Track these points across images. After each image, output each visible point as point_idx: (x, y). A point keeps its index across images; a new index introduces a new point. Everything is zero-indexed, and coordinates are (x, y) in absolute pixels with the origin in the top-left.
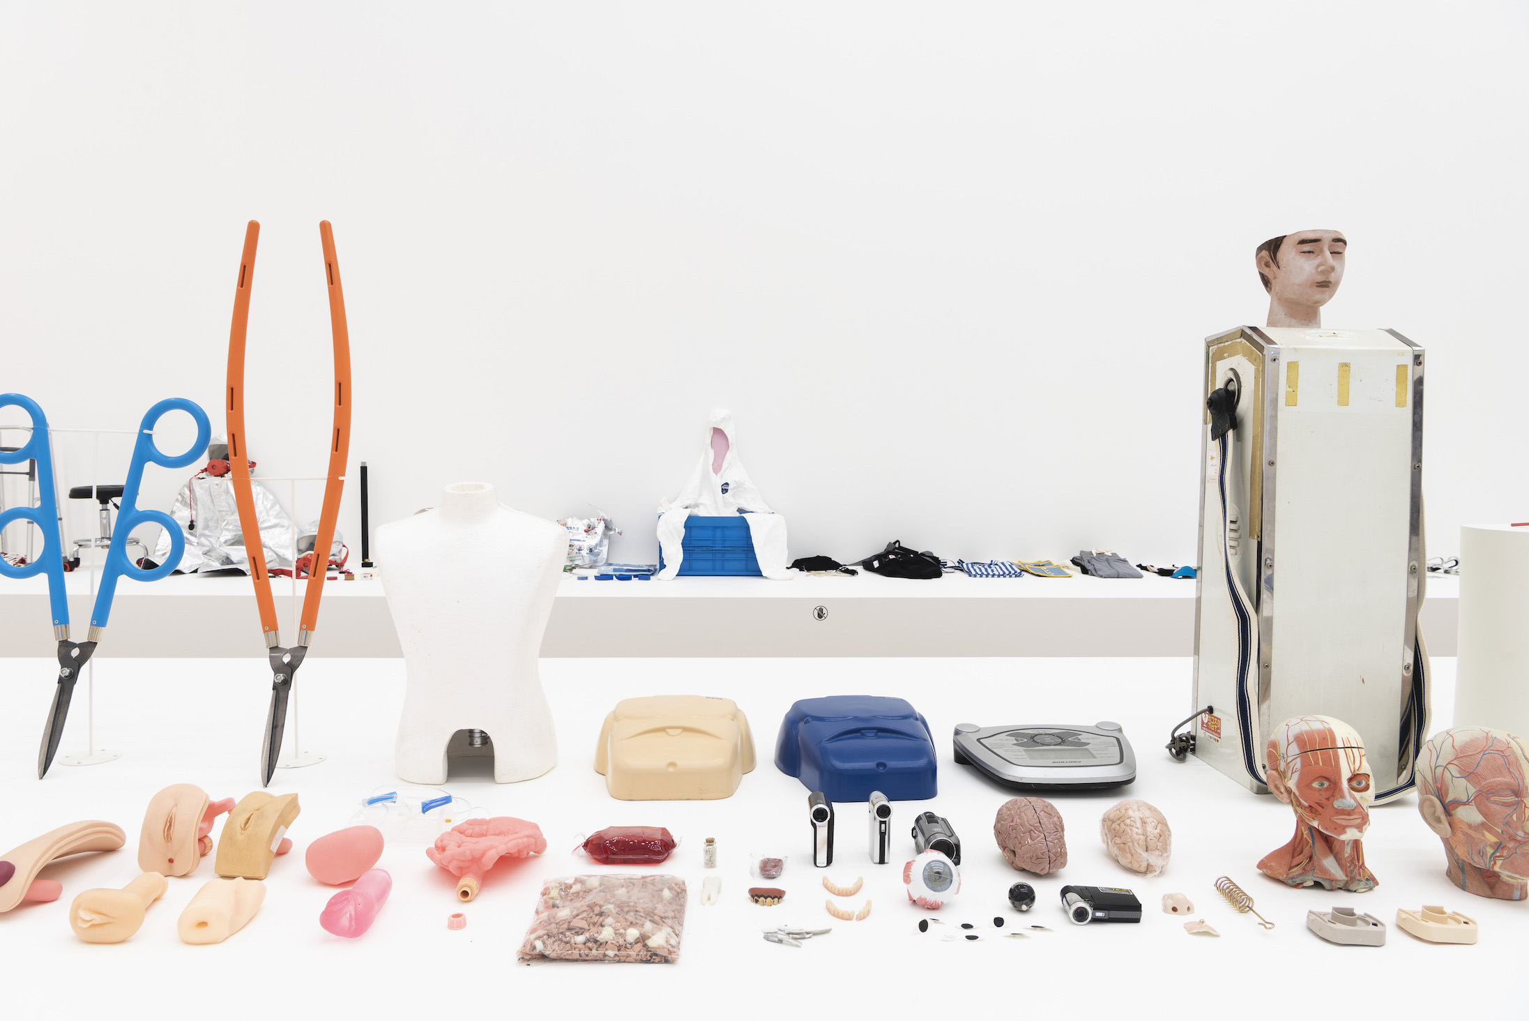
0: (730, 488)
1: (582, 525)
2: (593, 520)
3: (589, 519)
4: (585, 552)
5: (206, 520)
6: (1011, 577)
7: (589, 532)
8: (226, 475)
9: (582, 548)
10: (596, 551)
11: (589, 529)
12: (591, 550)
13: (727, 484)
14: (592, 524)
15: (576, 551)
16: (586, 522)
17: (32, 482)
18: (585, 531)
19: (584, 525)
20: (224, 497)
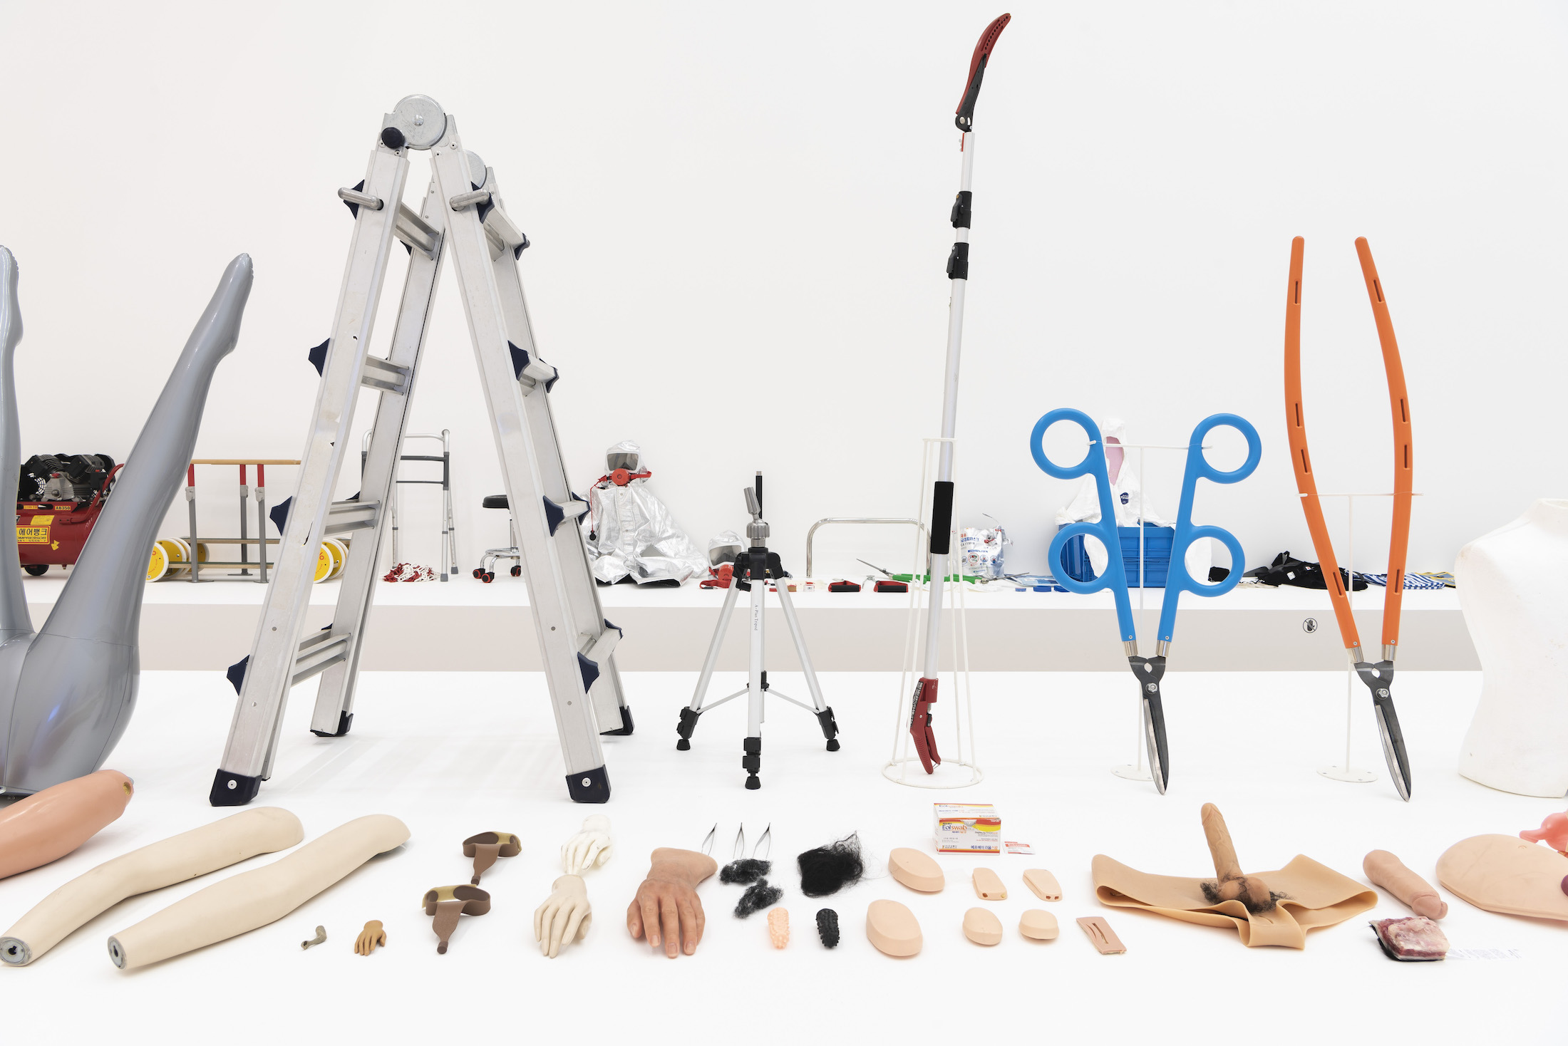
0: (1129, 498)
1: (982, 535)
2: (992, 530)
3: (988, 530)
4: (989, 563)
5: (610, 530)
6: (1433, 588)
7: (990, 543)
8: (628, 484)
9: (986, 559)
10: (999, 562)
11: (989, 540)
12: (994, 561)
13: (1126, 494)
14: (992, 535)
15: (980, 562)
16: (985, 533)
17: (446, 491)
18: (985, 542)
19: (983, 535)
20: (628, 507)
